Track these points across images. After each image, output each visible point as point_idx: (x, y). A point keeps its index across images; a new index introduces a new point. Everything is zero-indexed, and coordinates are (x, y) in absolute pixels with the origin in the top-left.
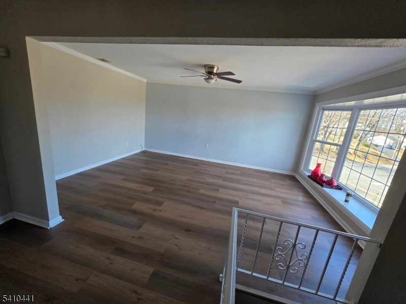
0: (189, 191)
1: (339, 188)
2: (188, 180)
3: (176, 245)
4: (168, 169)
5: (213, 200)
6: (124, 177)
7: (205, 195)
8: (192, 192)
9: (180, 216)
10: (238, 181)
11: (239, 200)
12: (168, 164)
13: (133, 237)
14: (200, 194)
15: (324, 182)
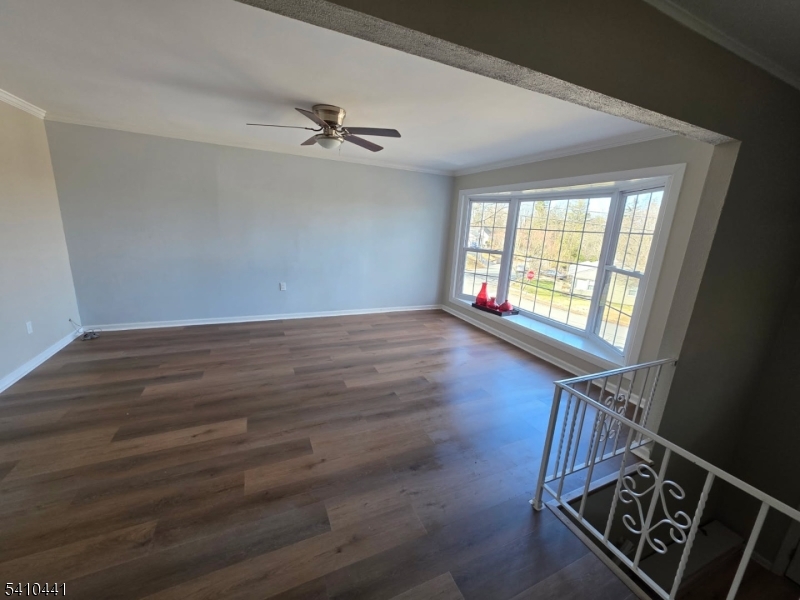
0: (328, 394)
1: (516, 312)
2: (298, 372)
3: (430, 504)
4: (221, 364)
5: (388, 392)
6: (114, 430)
7: (364, 389)
8: (336, 394)
9: (372, 449)
10: (382, 343)
11: (421, 374)
12: (209, 351)
13: (339, 551)
14: (354, 390)
15: (497, 308)
